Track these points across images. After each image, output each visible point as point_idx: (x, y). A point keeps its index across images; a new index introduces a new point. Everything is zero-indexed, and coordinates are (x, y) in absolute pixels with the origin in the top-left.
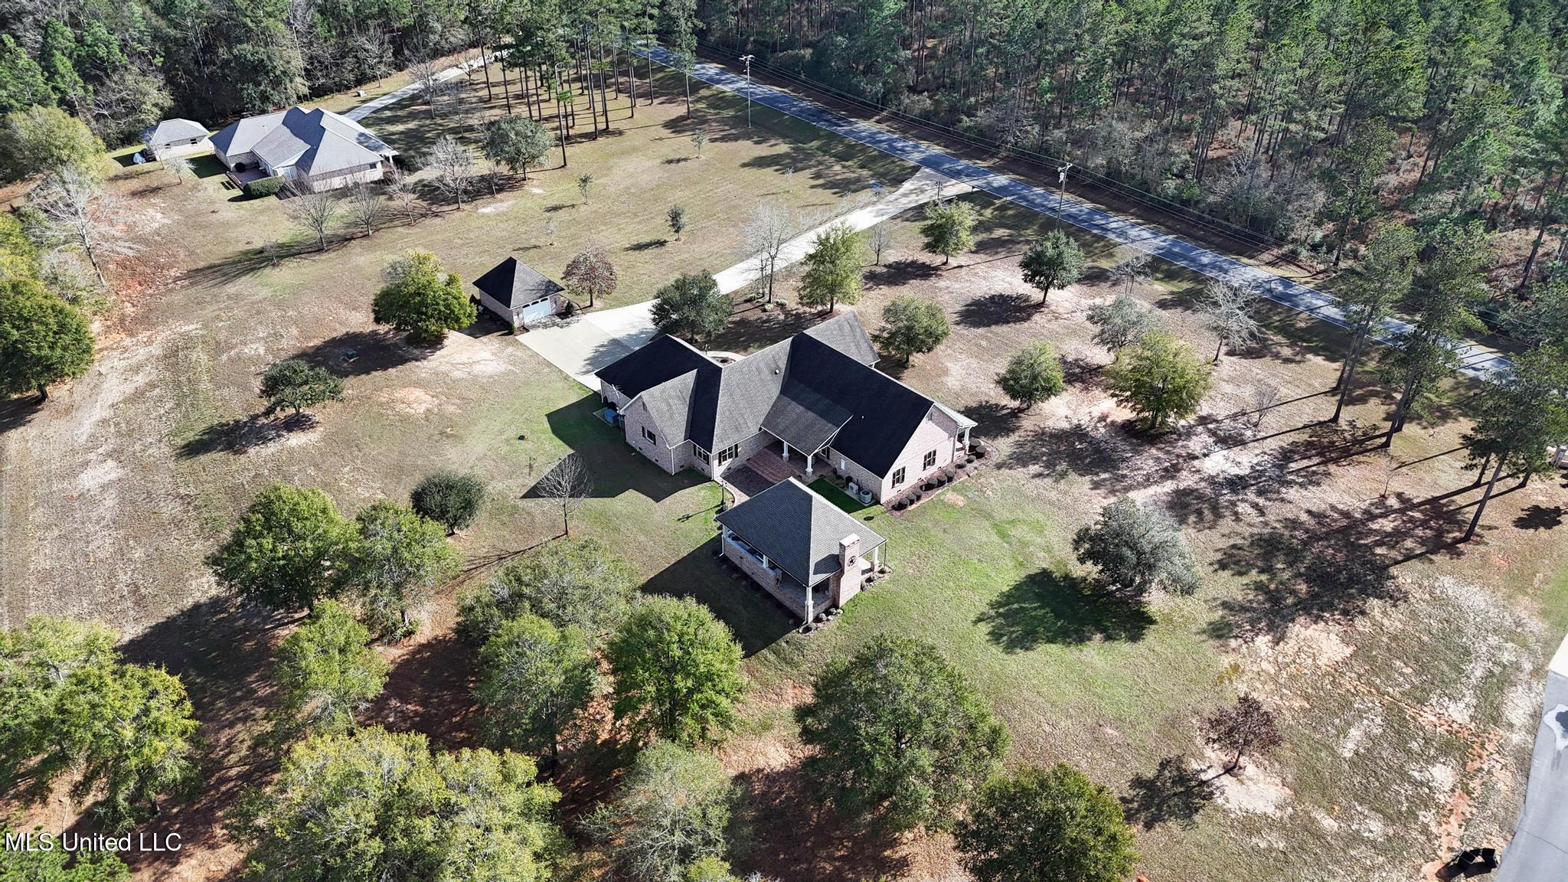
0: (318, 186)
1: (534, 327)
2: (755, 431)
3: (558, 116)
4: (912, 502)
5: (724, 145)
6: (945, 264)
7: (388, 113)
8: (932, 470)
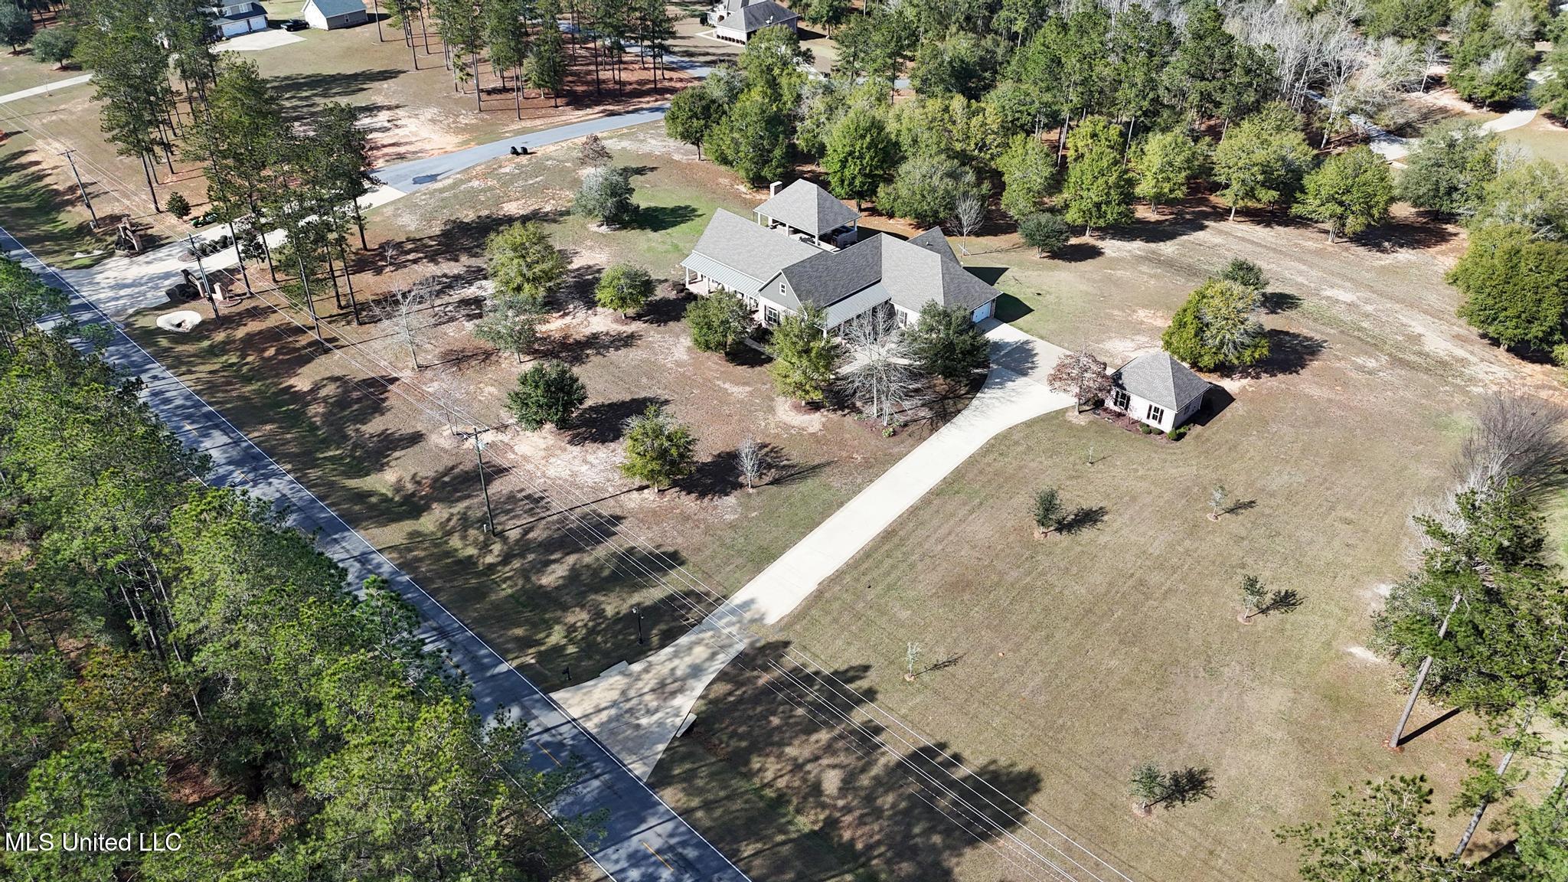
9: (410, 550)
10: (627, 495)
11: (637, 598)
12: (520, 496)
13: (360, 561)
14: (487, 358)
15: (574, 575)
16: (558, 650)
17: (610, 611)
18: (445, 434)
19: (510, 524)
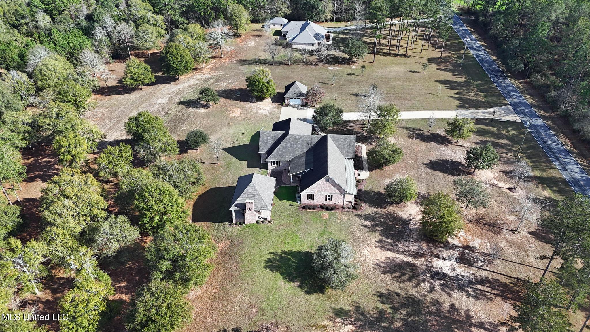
0: (295, 46)
1: (291, 106)
2: (287, 160)
3: (396, 46)
4: (309, 208)
5: (441, 72)
6: (456, 142)
7: (347, 31)
8: (328, 203)
9: (547, 166)
10: (467, 146)
11: (486, 127)
12: (502, 162)
13: (566, 169)
14: (480, 219)
15: (499, 138)
16: (514, 130)
17: (495, 129)
18: (518, 194)
19: (510, 157)
